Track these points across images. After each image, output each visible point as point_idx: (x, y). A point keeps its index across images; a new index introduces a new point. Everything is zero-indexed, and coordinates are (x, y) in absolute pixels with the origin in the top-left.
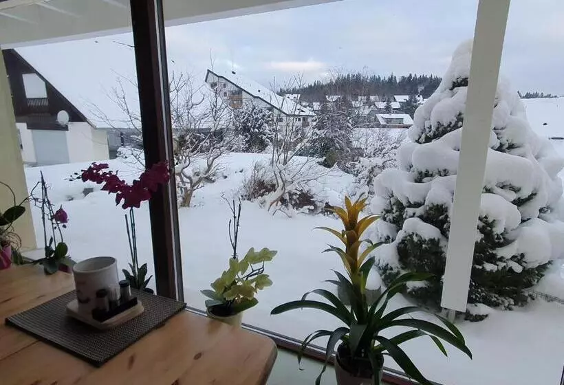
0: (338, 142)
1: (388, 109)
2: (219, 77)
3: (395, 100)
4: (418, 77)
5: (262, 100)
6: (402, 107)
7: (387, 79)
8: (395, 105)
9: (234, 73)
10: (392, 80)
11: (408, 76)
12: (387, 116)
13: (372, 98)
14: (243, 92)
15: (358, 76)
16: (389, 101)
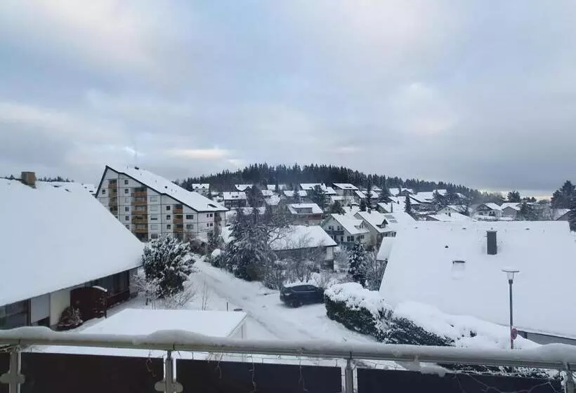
0: (258, 254)
1: (296, 199)
2: (119, 173)
3: (301, 189)
4: (319, 166)
5: (170, 197)
6: (309, 195)
7: (292, 168)
8: (302, 193)
9: (137, 168)
10: (296, 168)
11: (310, 165)
12: (297, 206)
13: (281, 187)
14: (148, 189)
15: (265, 166)
16: (296, 190)
